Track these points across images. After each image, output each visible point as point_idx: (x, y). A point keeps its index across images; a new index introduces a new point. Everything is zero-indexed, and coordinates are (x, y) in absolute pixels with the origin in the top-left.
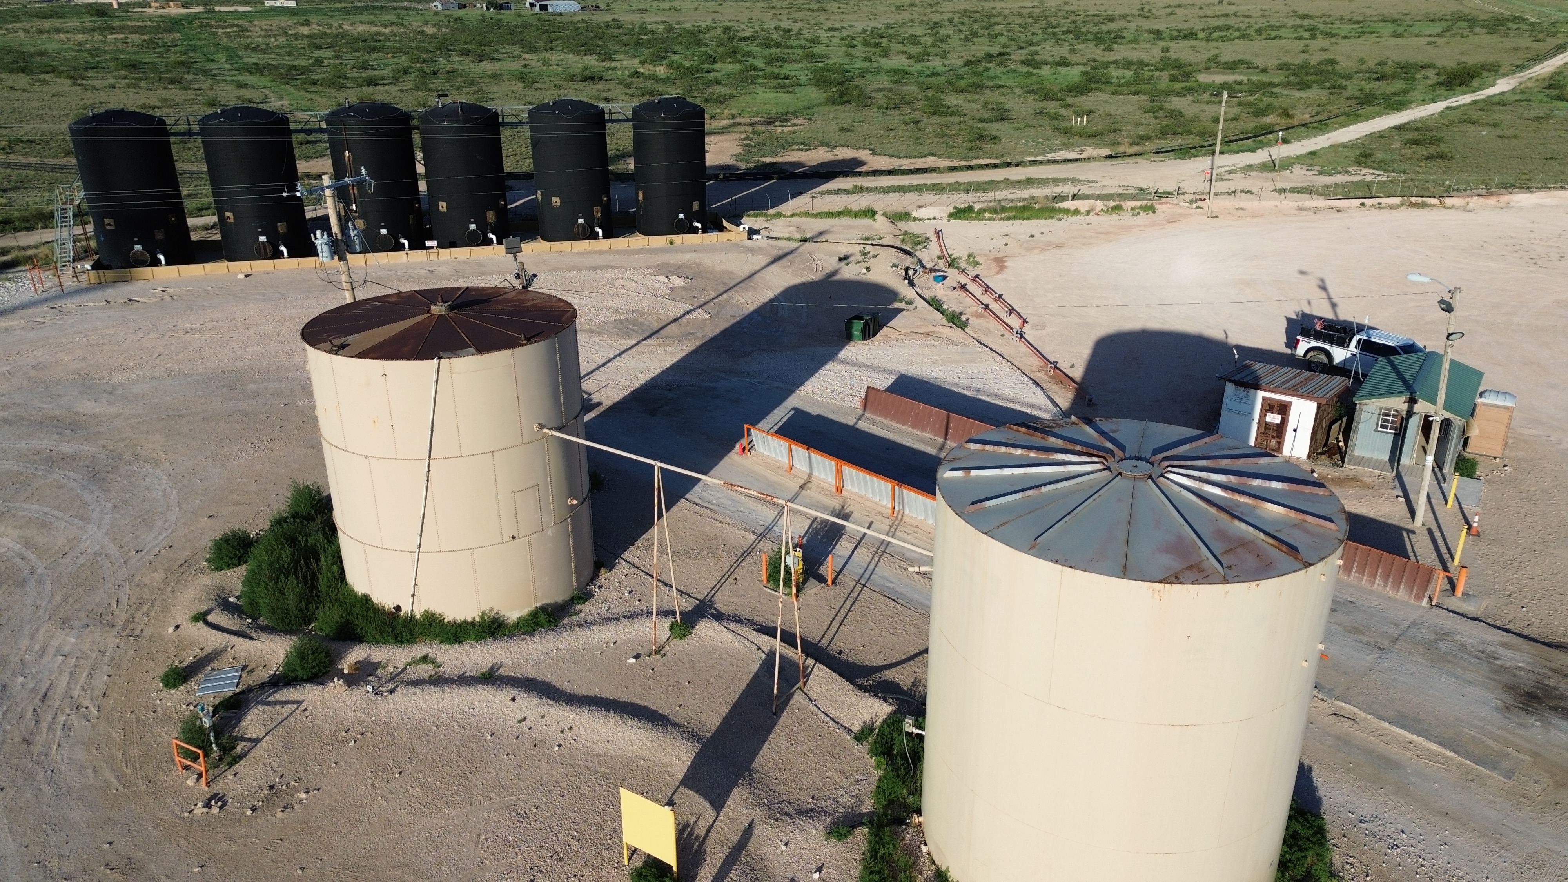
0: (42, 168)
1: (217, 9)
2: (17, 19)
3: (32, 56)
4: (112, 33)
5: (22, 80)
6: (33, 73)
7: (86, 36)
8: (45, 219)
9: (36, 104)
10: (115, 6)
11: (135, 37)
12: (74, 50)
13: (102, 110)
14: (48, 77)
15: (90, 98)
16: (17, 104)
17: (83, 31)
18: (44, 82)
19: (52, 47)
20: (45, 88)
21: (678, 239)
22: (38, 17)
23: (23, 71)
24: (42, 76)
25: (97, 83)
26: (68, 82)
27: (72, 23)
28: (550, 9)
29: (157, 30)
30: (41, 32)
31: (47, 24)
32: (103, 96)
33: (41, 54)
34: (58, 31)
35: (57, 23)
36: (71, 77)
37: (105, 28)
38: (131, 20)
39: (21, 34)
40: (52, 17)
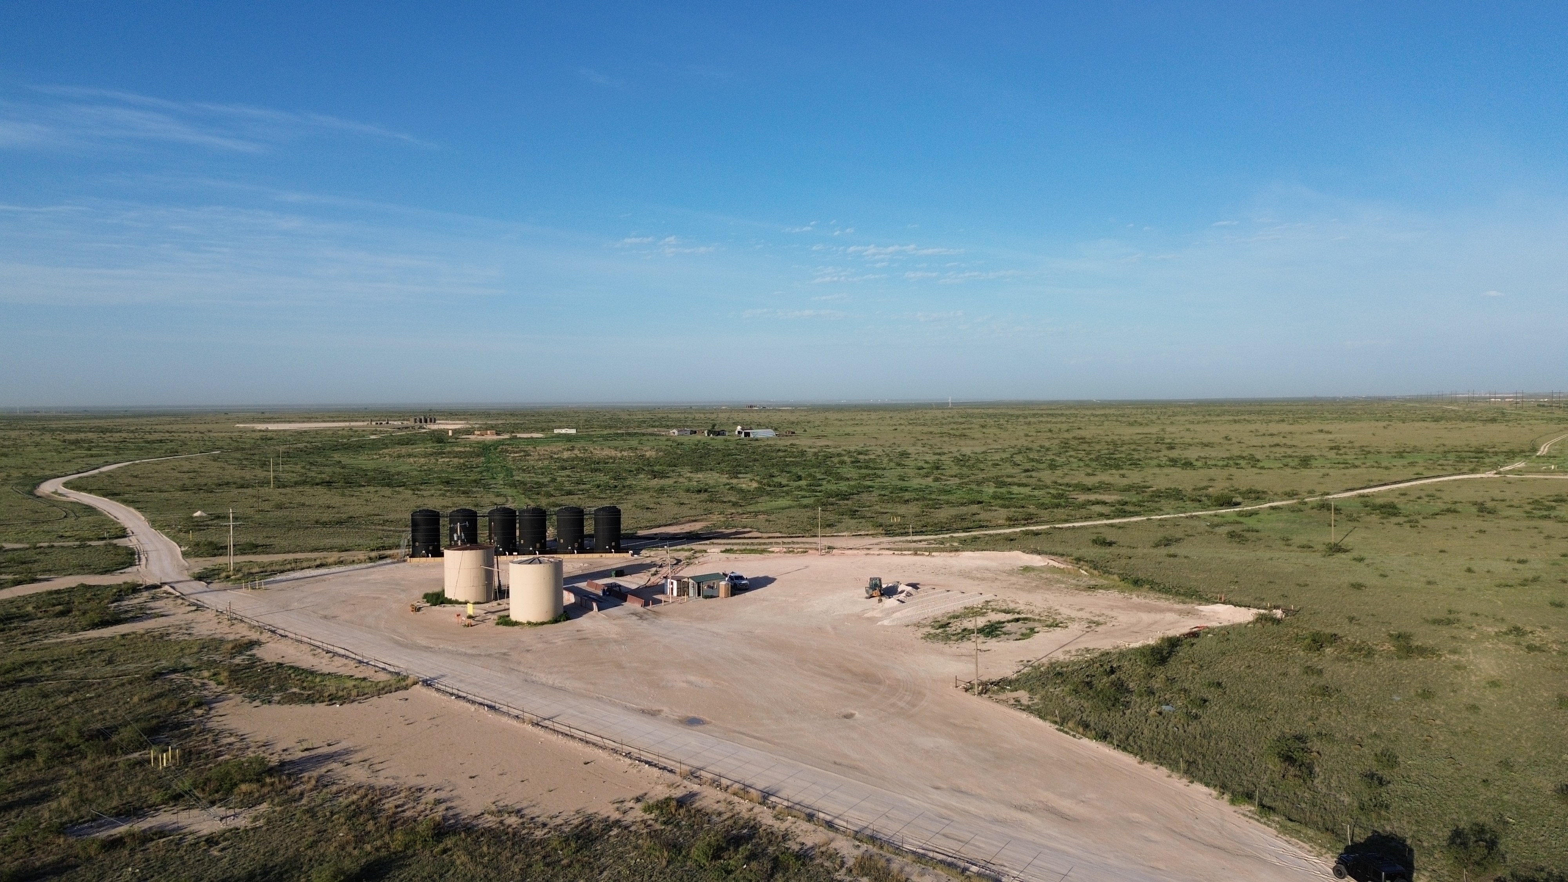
0: (396, 531)
1: (519, 435)
2: (386, 446)
3: (393, 475)
4: (443, 457)
5: (387, 491)
6: (393, 487)
7: (426, 459)
8: (398, 546)
9: (394, 505)
10: (450, 433)
11: (456, 460)
12: (416, 470)
13: (425, 508)
14: (401, 489)
15: (420, 502)
16: (386, 505)
17: (426, 455)
18: (399, 493)
19: (404, 468)
20: (399, 496)
21: (604, 555)
22: (398, 444)
23: (388, 485)
24: (397, 489)
25: (425, 493)
26: (410, 492)
27: (419, 449)
28: (752, 436)
29: (471, 455)
30: (399, 456)
31: (404, 450)
32: (426, 501)
33: (399, 473)
34: (410, 456)
35: (409, 449)
36: (413, 490)
37: (439, 454)
38: (457, 446)
39: (388, 458)
40: (407, 444)
